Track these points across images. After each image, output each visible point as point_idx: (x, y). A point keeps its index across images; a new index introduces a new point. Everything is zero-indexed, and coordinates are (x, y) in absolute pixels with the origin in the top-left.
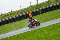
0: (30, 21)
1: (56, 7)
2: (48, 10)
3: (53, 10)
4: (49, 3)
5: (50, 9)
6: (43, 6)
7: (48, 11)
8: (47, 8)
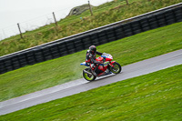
0: (90, 61)
1: (43, 54)
2: (20, 63)
3: (37, 62)
4: (24, 42)
5: (27, 60)
6: (6, 51)
7: (21, 66)
8: (17, 56)
